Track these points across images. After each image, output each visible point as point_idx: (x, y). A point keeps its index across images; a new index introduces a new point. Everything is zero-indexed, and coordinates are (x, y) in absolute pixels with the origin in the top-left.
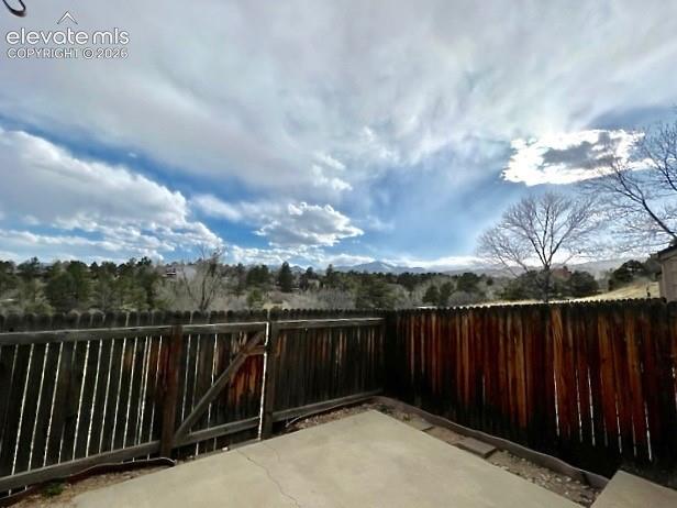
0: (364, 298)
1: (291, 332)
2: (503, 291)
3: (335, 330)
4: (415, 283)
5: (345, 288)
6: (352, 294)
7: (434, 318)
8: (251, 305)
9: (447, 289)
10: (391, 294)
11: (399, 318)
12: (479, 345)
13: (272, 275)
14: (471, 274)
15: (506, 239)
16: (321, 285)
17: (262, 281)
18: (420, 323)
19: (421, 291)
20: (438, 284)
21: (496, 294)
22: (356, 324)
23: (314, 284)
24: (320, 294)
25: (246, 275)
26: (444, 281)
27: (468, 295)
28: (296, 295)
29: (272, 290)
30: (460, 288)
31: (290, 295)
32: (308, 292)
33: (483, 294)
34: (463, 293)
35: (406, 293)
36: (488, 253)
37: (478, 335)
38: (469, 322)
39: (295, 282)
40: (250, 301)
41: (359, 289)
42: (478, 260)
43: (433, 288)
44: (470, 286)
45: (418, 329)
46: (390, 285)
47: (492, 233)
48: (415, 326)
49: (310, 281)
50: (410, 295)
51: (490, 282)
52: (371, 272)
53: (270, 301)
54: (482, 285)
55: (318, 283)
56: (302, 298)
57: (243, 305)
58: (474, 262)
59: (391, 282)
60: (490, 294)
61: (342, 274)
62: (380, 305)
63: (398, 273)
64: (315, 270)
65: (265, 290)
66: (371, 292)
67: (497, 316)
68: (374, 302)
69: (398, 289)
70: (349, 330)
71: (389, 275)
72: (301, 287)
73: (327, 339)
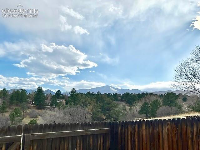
0: (98, 112)
1: (40, 141)
2: (193, 105)
3: (74, 138)
4: (134, 100)
5: (85, 105)
6: (89, 109)
7: (144, 128)
8: (12, 120)
9: (156, 104)
10: (117, 109)
11: (120, 128)
12: (175, 146)
13: (29, 97)
14: (172, 93)
15: (194, 70)
16: (67, 103)
17: (22, 101)
18: (135, 131)
19: (138, 107)
20: (150, 101)
21: (189, 107)
22: (89, 133)
23: (62, 102)
24: (65, 110)
25: (9, 97)
26: (154, 99)
27: (170, 109)
28: (48, 112)
29: (29, 108)
30: (165, 103)
31: (43, 111)
32: (56, 109)
33: (180, 107)
34: (167, 107)
35: (128, 108)
36: (183, 79)
37: (175, 139)
38: (168, 130)
39: (47, 101)
40: (12, 117)
41: (94, 106)
42: (176, 84)
43: (146, 104)
44: (171, 102)
45: (133, 135)
46: (117, 102)
47: (184, 65)
48: (131, 133)
49: (59, 101)
50: (130, 109)
51: (185, 99)
52: (102, 93)
53: (28, 116)
54: (180, 101)
55: (64, 102)
56: (53, 113)
57: (7, 120)
58: (174, 85)
59: (117, 100)
60: (185, 107)
61: (82, 94)
62: (110, 117)
63: (122, 93)
64: (62, 92)
65: (23, 109)
66: (103, 108)
67: (187, 125)
68: (104, 115)
69: (122, 105)
70: (84, 137)
71: (116, 95)
72: (52, 105)
73: (68, 145)
